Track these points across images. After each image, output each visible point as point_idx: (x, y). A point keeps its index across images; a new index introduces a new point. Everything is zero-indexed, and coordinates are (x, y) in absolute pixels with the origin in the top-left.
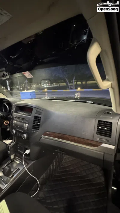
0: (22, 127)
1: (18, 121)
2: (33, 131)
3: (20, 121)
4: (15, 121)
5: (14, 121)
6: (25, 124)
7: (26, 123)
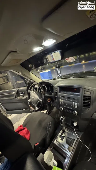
0: (71, 105)
1: (65, 100)
2: (84, 108)
3: (67, 100)
4: (62, 100)
5: (60, 100)
6: (73, 103)
7: (75, 102)
